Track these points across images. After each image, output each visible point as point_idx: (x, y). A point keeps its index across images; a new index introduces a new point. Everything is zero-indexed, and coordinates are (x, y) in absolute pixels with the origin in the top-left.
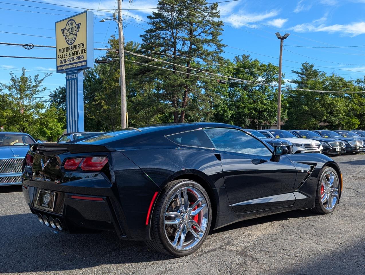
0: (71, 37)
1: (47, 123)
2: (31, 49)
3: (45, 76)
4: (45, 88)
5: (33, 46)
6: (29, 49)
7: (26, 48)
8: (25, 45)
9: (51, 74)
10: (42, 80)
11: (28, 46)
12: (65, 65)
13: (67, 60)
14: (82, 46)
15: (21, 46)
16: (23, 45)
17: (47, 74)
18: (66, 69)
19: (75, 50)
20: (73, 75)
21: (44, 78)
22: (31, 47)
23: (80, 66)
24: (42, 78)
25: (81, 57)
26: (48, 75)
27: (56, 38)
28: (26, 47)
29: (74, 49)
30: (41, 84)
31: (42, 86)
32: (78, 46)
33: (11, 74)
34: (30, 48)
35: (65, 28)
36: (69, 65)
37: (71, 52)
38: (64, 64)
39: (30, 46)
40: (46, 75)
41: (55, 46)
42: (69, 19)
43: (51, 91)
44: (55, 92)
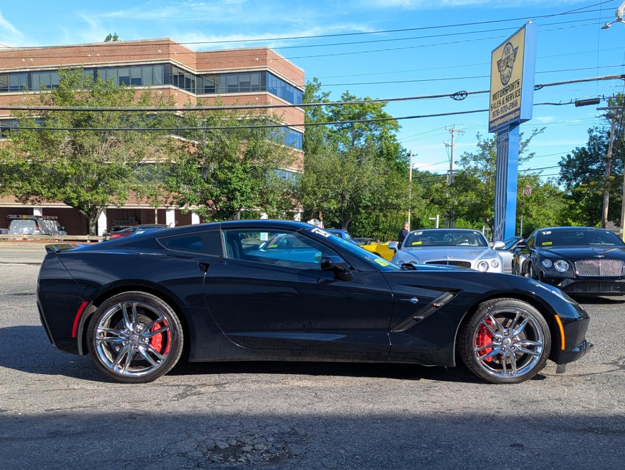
0: (506, 72)
2: (464, 98)
3: (533, 134)
4: (532, 155)
5: (467, 94)
6: (460, 100)
7: (456, 99)
8: (454, 95)
9: (543, 129)
10: (528, 141)
11: (458, 95)
12: (497, 119)
13: (500, 111)
14: (517, 85)
15: (449, 97)
16: (451, 95)
17: (536, 130)
18: (499, 125)
19: (509, 93)
20: (505, 135)
21: (531, 138)
22: (464, 96)
23: (512, 119)
24: (528, 138)
25: (515, 103)
26: (537, 132)
27: (491, 76)
28: (456, 97)
29: (509, 91)
30: (525, 149)
31: (528, 150)
32: (513, 86)
33: (478, 137)
34: (462, 98)
35: (501, 59)
36: (501, 118)
37: (504, 96)
38: (497, 117)
39: (462, 95)
40: (534, 132)
41: (489, 90)
42: (506, 44)
43: (564, 157)
44: (569, 156)
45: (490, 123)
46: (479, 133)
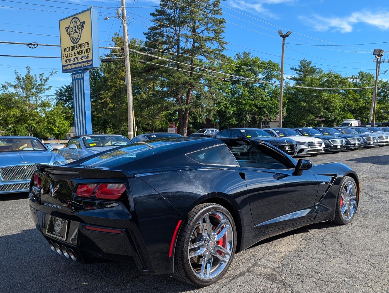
0: (76, 36)
1: (54, 122)
2: (35, 47)
3: (51, 74)
4: (50, 87)
5: (37, 45)
6: (33, 48)
7: (30, 47)
8: (29, 44)
9: (56, 72)
10: (47, 78)
11: (32, 45)
12: (70, 65)
13: (72, 59)
14: (87, 46)
15: (25, 45)
16: (27, 44)
18: (72, 69)
19: (80, 49)
20: (79, 75)
21: (49, 77)
22: (36, 46)
23: (85, 66)
24: (48, 77)
25: (86, 56)
26: (53, 73)
27: (60, 37)
28: (30, 46)
30: (46, 83)
31: (48, 84)
32: (83, 45)
33: (15, 73)
34: (34, 47)
35: (69, 27)
36: (74, 64)
37: (76, 51)
38: (69, 63)
39: (34, 45)
40: (51, 73)
41: (60, 45)
42: (73, 17)
43: (57, 90)
44: (61, 90)
45: (63, 66)
46: (16, 70)
